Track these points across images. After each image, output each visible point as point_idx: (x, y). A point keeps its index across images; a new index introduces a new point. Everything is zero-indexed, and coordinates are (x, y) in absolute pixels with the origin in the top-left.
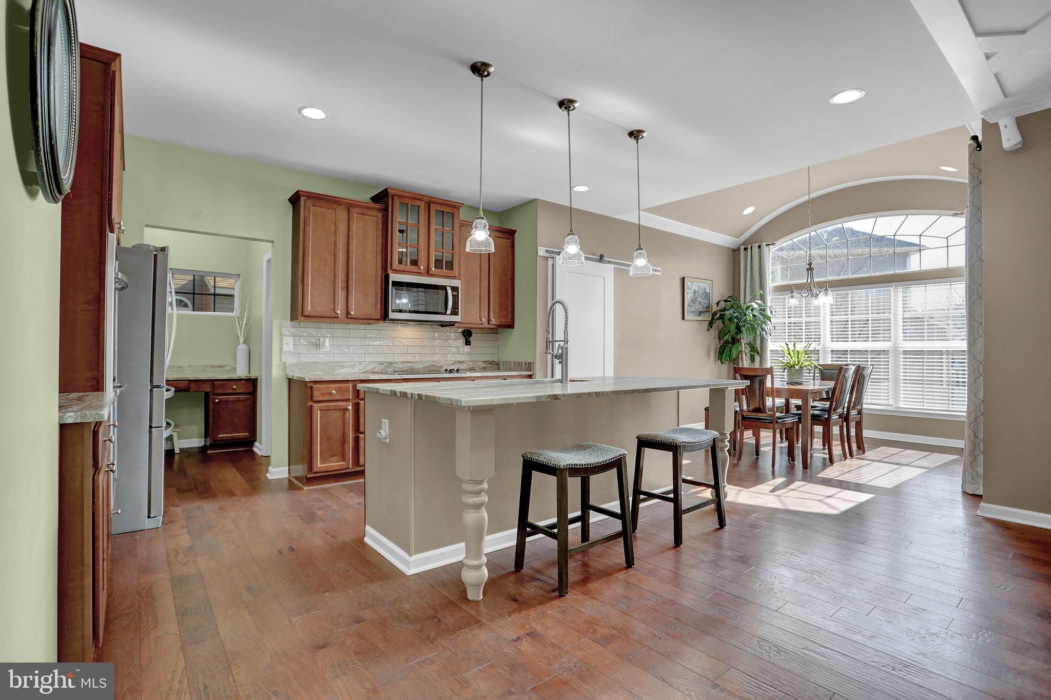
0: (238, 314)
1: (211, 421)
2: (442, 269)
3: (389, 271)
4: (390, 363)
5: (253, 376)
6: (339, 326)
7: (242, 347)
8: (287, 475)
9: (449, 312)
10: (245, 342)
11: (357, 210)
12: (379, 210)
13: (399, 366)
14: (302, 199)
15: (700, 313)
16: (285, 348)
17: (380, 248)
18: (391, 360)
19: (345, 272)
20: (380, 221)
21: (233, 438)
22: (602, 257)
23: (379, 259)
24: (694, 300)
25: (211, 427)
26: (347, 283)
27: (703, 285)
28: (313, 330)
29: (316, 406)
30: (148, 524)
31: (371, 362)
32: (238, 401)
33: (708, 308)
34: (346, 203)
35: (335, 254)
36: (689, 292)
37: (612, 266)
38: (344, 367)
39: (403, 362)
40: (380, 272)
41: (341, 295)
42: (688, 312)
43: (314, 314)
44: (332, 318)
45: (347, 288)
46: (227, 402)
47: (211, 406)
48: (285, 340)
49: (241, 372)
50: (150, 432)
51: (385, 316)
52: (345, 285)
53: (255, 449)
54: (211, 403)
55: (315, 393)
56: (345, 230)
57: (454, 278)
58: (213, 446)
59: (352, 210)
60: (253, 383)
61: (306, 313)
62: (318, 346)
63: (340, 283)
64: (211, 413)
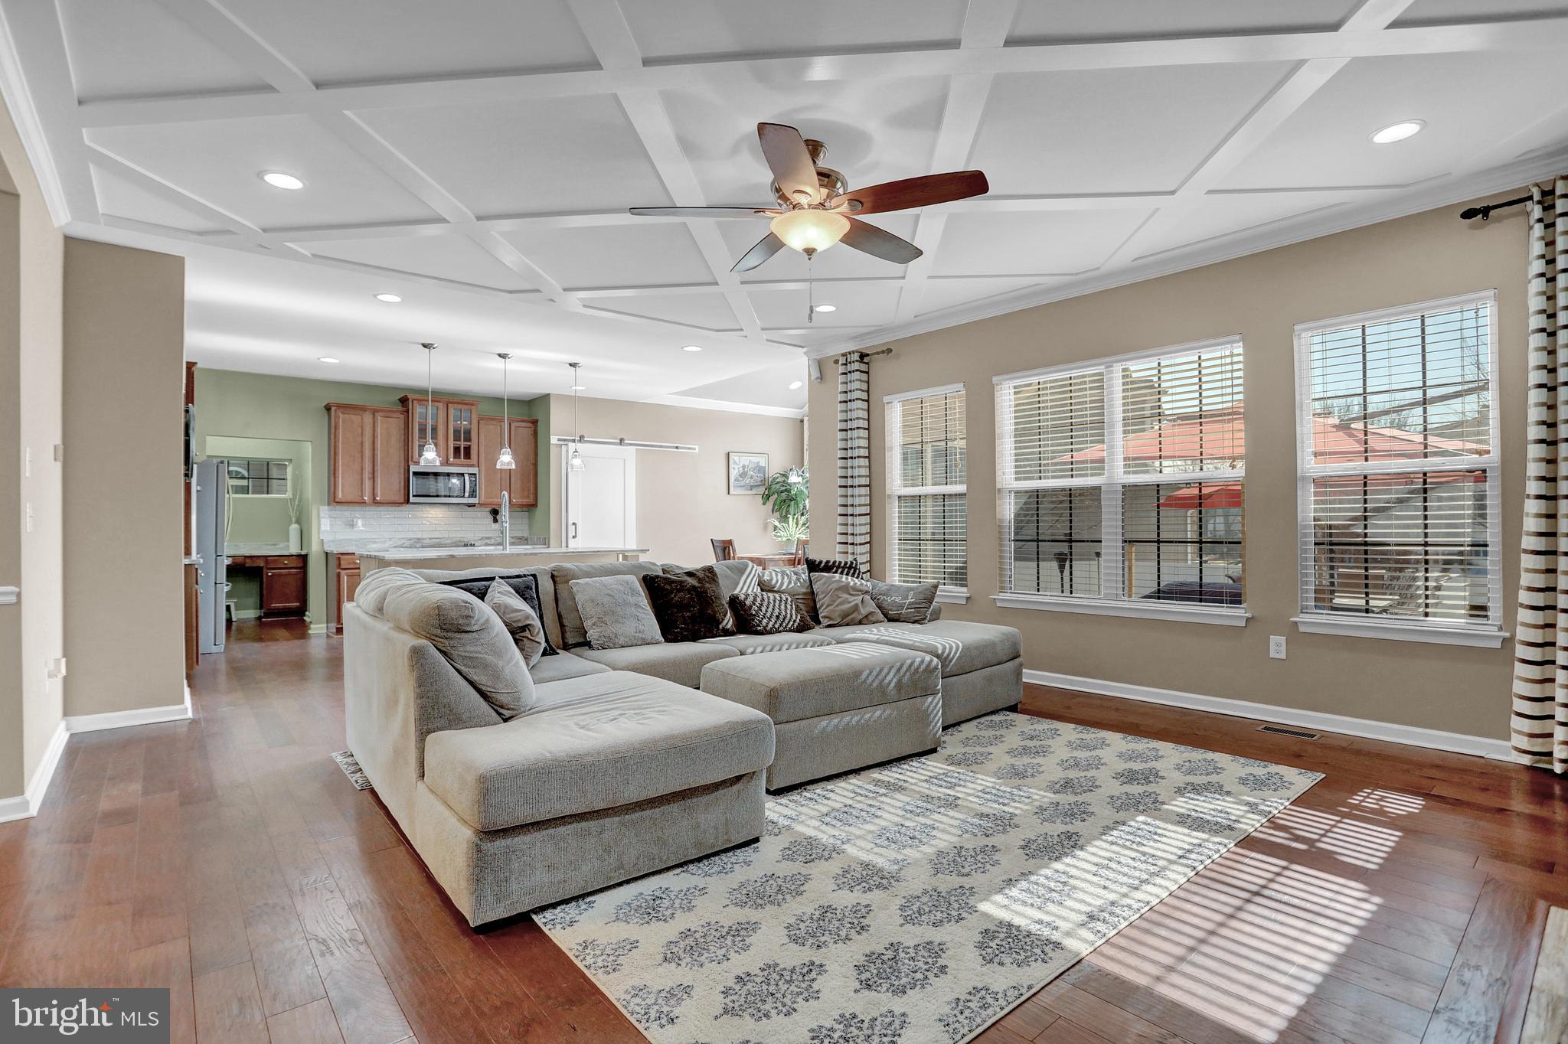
0: (291, 496)
1: (265, 592)
2: (460, 458)
3: (410, 463)
4: (419, 539)
5: (303, 553)
6: (368, 508)
7: (294, 527)
8: (325, 631)
9: (467, 494)
10: (298, 522)
11: (381, 414)
12: (402, 413)
13: (427, 541)
14: (333, 408)
15: (752, 488)
16: (323, 528)
17: (402, 444)
18: (419, 536)
19: (371, 465)
20: (403, 422)
21: (285, 608)
22: (622, 440)
23: (402, 453)
24: (743, 475)
25: (265, 598)
26: (374, 474)
27: (755, 459)
28: (346, 513)
29: (343, 572)
30: (214, 649)
31: (400, 539)
32: (290, 574)
33: (763, 482)
34: (371, 410)
35: (362, 452)
36: (736, 467)
37: (633, 448)
38: (375, 542)
39: (430, 539)
40: (402, 464)
41: (368, 484)
42: (734, 487)
43: (344, 500)
44: (363, 503)
45: (374, 478)
46: (280, 575)
47: (265, 580)
48: (323, 521)
49: (294, 549)
50: (216, 587)
51: (408, 501)
52: (371, 476)
53: (305, 618)
54: (264, 576)
55: (342, 562)
56: (371, 431)
57: (472, 466)
58: (266, 615)
59: (376, 414)
60: (303, 559)
61: (337, 500)
62: (352, 525)
63: (367, 475)
64: (264, 585)
